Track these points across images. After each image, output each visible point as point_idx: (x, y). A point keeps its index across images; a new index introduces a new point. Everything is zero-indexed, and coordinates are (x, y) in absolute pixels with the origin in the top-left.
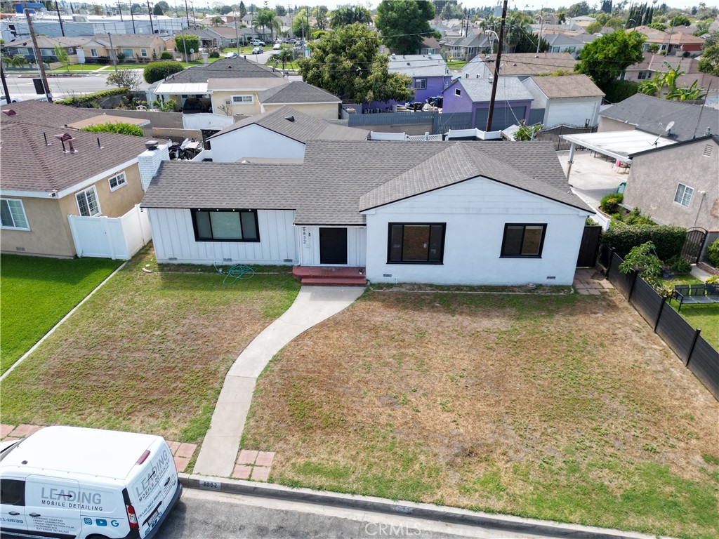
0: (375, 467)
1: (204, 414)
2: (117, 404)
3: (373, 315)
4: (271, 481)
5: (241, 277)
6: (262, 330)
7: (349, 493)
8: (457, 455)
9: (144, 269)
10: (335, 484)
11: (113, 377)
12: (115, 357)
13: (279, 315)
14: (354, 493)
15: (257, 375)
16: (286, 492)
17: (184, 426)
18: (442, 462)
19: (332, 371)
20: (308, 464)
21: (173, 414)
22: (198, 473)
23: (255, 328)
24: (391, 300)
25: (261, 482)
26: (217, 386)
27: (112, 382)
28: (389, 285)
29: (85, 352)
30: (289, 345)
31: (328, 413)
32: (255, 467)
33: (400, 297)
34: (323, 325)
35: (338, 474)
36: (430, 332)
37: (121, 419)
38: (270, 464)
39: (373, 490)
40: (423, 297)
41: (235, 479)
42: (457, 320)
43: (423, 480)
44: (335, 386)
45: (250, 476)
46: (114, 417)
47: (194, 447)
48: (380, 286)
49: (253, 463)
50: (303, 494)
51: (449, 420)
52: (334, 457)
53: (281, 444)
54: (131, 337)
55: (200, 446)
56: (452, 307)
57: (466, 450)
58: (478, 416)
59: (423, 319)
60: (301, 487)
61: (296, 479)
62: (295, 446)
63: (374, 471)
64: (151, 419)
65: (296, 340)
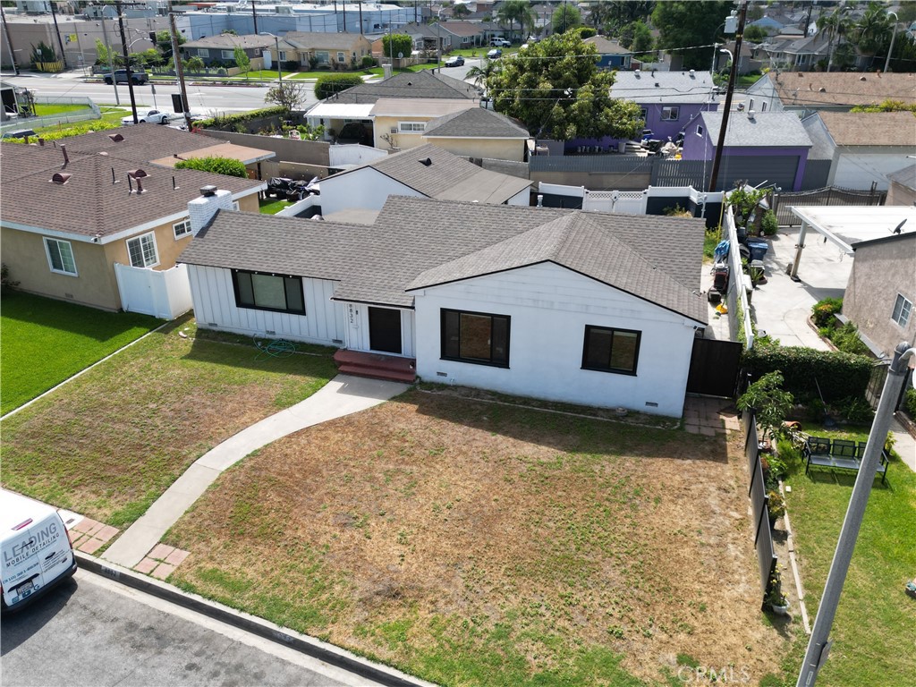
0: (281, 588)
1: (146, 499)
2: (70, 474)
3: (398, 420)
4: (168, 581)
5: (278, 355)
6: (261, 419)
7: (238, 608)
8: (378, 594)
9: (181, 333)
10: (228, 596)
11: (81, 446)
12: (95, 425)
13: (291, 404)
14: (242, 610)
15: (224, 468)
16: (177, 595)
17: (119, 508)
18: (357, 597)
19: (305, 478)
20: (214, 571)
21: (115, 494)
22: (105, 559)
23: (255, 416)
24: (432, 405)
25: (159, 579)
26: (177, 472)
27: (78, 451)
28: (443, 387)
29: (70, 415)
30: (280, 440)
31: (271, 521)
32: (162, 564)
33: (444, 402)
34: (332, 424)
35: (237, 588)
36: (451, 449)
37: (64, 490)
38: (178, 564)
39: (263, 611)
40: (473, 407)
41: (135, 571)
42: (496, 440)
43: (322, 612)
44: (298, 494)
45: (152, 572)
46: (60, 487)
47: (116, 531)
48: (431, 385)
49: (162, 559)
50: (192, 600)
51: (398, 553)
52: (245, 569)
53: (202, 546)
54: (124, 406)
55: (122, 532)
56: (500, 424)
57: (392, 589)
58: (434, 555)
59: (454, 433)
60: (194, 593)
61: (194, 583)
62: (215, 549)
63: (276, 591)
64: (93, 496)
65: (290, 436)
